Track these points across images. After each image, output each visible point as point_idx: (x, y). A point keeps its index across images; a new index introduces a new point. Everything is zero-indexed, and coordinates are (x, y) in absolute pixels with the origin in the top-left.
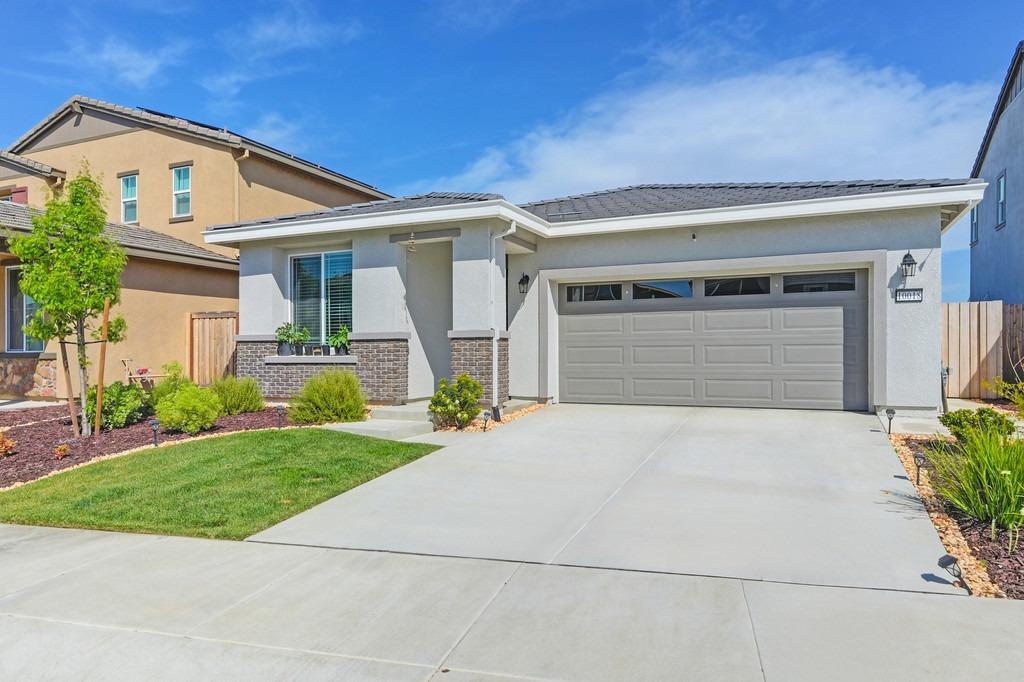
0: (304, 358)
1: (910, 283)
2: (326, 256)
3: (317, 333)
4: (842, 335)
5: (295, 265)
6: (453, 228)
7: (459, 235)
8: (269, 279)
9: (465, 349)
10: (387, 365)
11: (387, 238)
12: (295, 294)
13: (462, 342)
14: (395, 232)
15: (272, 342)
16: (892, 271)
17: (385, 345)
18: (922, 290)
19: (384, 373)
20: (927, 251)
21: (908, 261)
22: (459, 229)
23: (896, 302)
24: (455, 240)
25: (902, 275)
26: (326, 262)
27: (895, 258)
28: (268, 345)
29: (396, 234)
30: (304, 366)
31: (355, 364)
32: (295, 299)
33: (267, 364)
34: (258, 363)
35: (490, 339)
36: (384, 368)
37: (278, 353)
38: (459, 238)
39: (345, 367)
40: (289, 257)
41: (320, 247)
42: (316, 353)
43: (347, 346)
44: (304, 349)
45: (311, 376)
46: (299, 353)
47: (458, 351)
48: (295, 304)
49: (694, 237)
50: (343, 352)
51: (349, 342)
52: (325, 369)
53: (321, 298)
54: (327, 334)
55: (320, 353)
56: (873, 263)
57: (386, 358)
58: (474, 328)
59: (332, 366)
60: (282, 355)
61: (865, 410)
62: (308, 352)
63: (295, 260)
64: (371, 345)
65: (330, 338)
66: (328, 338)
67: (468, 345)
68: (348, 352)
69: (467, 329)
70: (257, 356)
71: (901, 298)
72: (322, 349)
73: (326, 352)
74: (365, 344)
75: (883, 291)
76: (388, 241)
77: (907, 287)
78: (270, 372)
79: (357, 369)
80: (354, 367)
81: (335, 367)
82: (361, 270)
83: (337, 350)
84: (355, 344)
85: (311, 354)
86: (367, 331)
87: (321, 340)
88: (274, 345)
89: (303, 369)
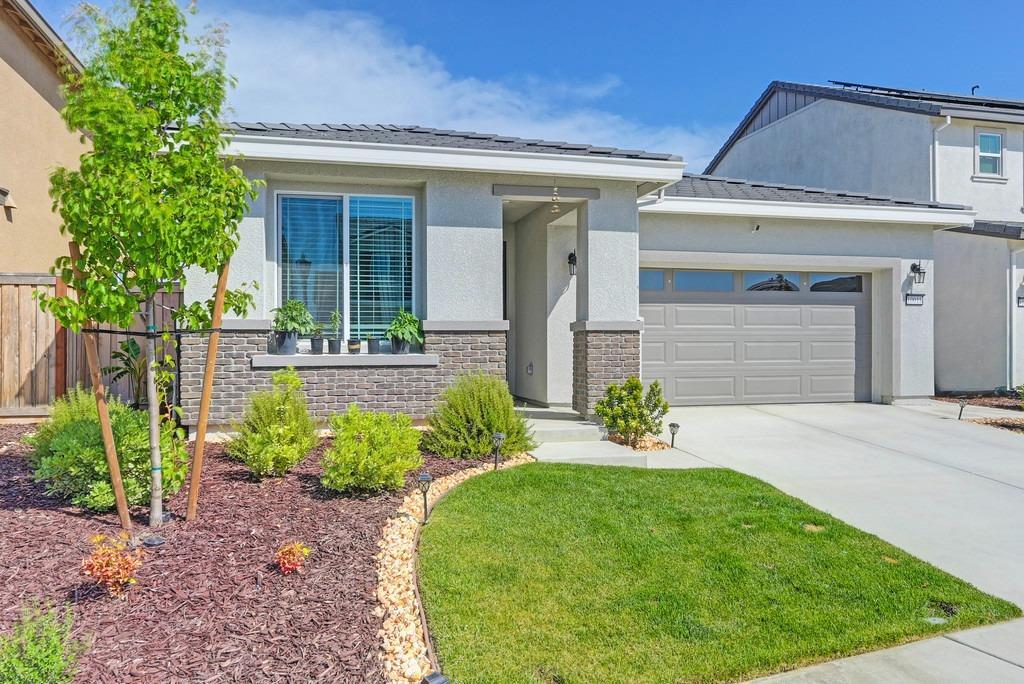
0: (326, 358)
1: (916, 288)
2: (352, 201)
4: (854, 333)
5: (285, 208)
6: (591, 188)
7: (597, 197)
9: (608, 346)
11: (488, 188)
12: (284, 256)
13: (603, 336)
14: (500, 181)
16: (904, 277)
17: (485, 338)
18: (923, 296)
20: (926, 261)
21: (915, 268)
22: (598, 189)
23: (907, 304)
24: (590, 202)
25: (909, 282)
26: (353, 210)
27: (906, 265)
28: (255, 337)
29: (500, 183)
31: (435, 366)
32: (284, 261)
33: (254, 369)
34: (233, 367)
35: (638, 332)
37: (271, 351)
38: (597, 201)
39: (415, 371)
40: (276, 192)
41: (338, 184)
42: (352, 351)
43: (421, 340)
44: (326, 343)
45: (349, 387)
46: (316, 349)
47: (598, 347)
48: (284, 272)
49: (757, 229)
50: (407, 349)
51: (422, 333)
52: (376, 375)
53: (341, 263)
54: (353, 320)
55: (357, 351)
56: (891, 269)
57: (488, 357)
58: (619, 319)
59: (391, 370)
60: (285, 353)
61: (870, 402)
62: (334, 348)
63: (284, 200)
64: (461, 339)
65: (359, 326)
66: (354, 327)
67: (610, 339)
68: (420, 348)
69: (609, 320)
70: (231, 356)
71: (909, 302)
72: (364, 344)
73: (373, 348)
74: (452, 337)
75: (898, 294)
76: (490, 192)
77: (913, 293)
78: (262, 382)
79: (438, 374)
80: (433, 371)
81: (396, 371)
82: (441, 228)
83: (398, 345)
84: (434, 338)
85: (340, 352)
86: (454, 318)
87: (342, 330)
88: (267, 338)
89: (333, 375)
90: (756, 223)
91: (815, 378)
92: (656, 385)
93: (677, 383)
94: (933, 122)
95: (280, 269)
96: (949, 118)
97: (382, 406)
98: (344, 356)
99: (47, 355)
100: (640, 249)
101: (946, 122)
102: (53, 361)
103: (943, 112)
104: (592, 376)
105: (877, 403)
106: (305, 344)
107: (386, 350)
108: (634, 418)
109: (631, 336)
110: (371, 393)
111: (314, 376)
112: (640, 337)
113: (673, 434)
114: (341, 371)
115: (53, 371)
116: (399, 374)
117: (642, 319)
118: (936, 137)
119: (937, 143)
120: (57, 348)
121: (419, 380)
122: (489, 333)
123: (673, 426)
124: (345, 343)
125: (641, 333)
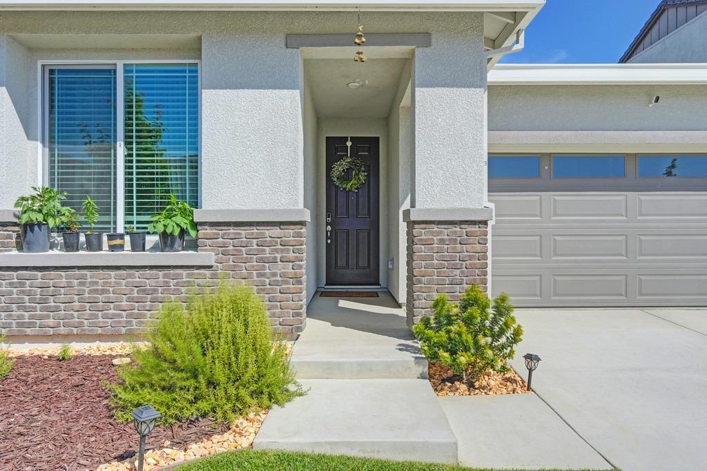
0: (83, 257)
2: (127, 68)
3: (108, 209)
5: (52, 81)
6: (416, 32)
7: (429, 45)
9: (442, 241)
10: (280, 268)
11: (280, 40)
12: (51, 131)
13: (435, 228)
14: (297, 29)
17: (276, 231)
19: (277, 283)
22: (428, 34)
24: (418, 51)
26: (128, 82)
29: (297, 33)
31: (210, 267)
35: (485, 223)
36: (274, 275)
37: (20, 247)
38: (427, 50)
39: (184, 272)
40: (40, 63)
41: (110, 49)
42: (113, 248)
43: (193, 233)
44: (82, 238)
45: (103, 291)
46: (71, 245)
47: (428, 243)
48: (52, 155)
49: (657, 100)
51: (195, 225)
52: (137, 276)
53: (116, 145)
54: (129, 211)
55: (121, 247)
57: (278, 256)
58: (458, 205)
59: (154, 272)
60: (29, 250)
62: (93, 244)
63: (52, 72)
64: (243, 232)
65: (135, 218)
66: (130, 218)
67: (446, 231)
68: (194, 245)
69: (444, 206)
72: (129, 239)
73: (138, 245)
74: (232, 230)
76: (283, 45)
79: (214, 276)
80: (207, 273)
81: (161, 273)
82: (221, 92)
83: (167, 241)
84: (209, 231)
85: (100, 249)
86: (236, 207)
87: (115, 223)
88: (13, 232)
89: (84, 277)
90: (655, 94)
92: (503, 299)
93: (555, 281)
97: (144, 316)
104: (420, 282)
107: (154, 247)
108: (466, 349)
109: (475, 228)
110: (129, 300)
111: (63, 278)
112: (489, 229)
113: (531, 371)
114: (95, 272)
116: (165, 276)
117: (492, 206)
121: (189, 284)
122: (280, 224)
123: (529, 357)
124: (105, 238)
125: (490, 223)
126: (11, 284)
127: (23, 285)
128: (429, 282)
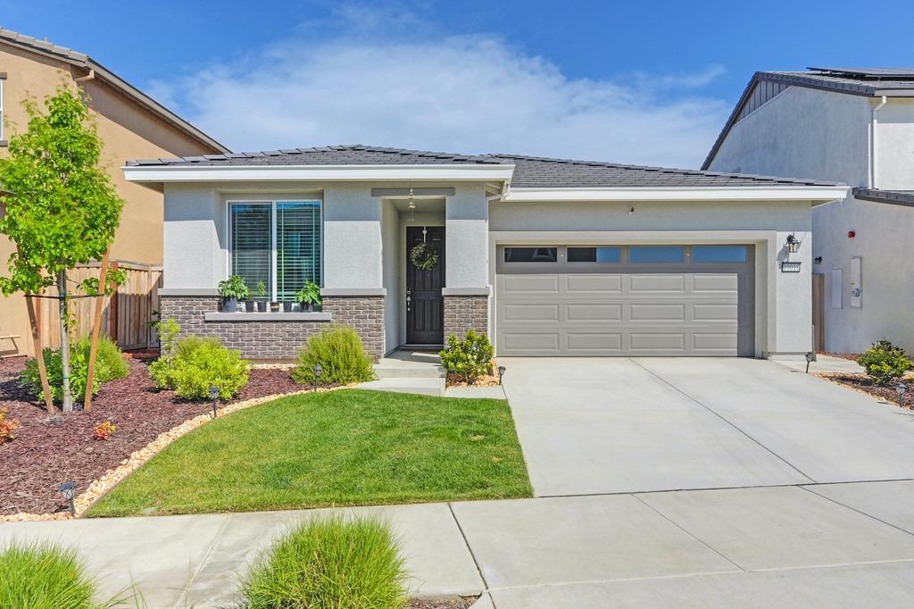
0: (256, 315)
1: (792, 257)
2: (278, 205)
3: (268, 288)
4: (737, 297)
5: (234, 211)
6: (448, 187)
7: (454, 194)
8: (209, 226)
9: (461, 307)
10: (368, 322)
11: (368, 192)
12: (234, 245)
13: (457, 299)
14: (378, 186)
15: (213, 297)
16: (779, 248)
17: (366, 301)
18: (800, 263)
19: (367, 331)
20: (803, 233)
21: (790, 239)
22: (453, 189)
23: (783, 271)
24: (448, 198)
25: (786, 251)
26: (279, 212)
27: (781, 237)
28: (207, 301)
29: (378, 188)
30: (260, 324)
31: (329, 321)
32: (234, 248)
33: (206, 322)
34: (193, 320)
35: (486, 296)
36: (365, 326)
37: (220, 309)
38: (454, 197)
39: (314, 324)
40: (227, 202)
41: (269, 194)
42: (273, 310)
43: (319, 303)
44: (256, 305)
45: (269, 335)
46: (250, 309)
47: (453, 308)
48: (234, 256)
49: (632, 210)
50: (310, 308)
51: (320, 298)
52: (288, 326)
53: (271, 249)
54: (279, 288)
55: (278, 310)
56: (767, 241)
57: (368, 315)
58: (470, 286)
59: (297, 324)
60: (227, 311)
61: (753, 356)
62: (262, 308)
63: (233, 206)
64: (348, 301)
65: (283, 293)
66: (280, 293)
67: (463, 302)
68: (320, 309)
69: (463, 287)
70: (192, 313)
71: (785, 269)
72: (281, 305)
73: (287, 309)
74: (341, 300)
75: (773, 263)
76: (370, 194)
77: (790, 261)
78: (211, 331)
79: (331, 326)
80: (328, 324)
81: (301, 325)
82: (335, 222)
83: (304, 306)
84: (328, 301)
85: (265, 311)
86: (344, 287)
87: (271, 295)
88: (216, 301)
89: (258, 326)
90: (631, 206)
91: (699, 335)
94: (871, 103)
95: (231, 254)
96: (884, 98)
97: (292, 349)
98: (268, 314)
99: (106, 313)
100: (490, 230)
101: (881, 101)
102: (109, 317)
103: (877, 93)
104: (448, 329)
105: (759, 358)
106: (243, 305)
107: (296, 310)
109: (481, 300)
110: (283, 340)
111: (246, 327)
112: (489, 300)
113: (501, 375)
114: (264, 324)
115: (109, 323)
116: (303, 326)
117: (491, 287)
118: (875, 115)
119: (875, 121)
120: (112, 307)
121: (317, 331)
122: (369, 297)
123: (500, 369)
124: (268, 305)
125: (489, 297)
126: (217, 330)
127: (224, 331)
128: (453, 330)
